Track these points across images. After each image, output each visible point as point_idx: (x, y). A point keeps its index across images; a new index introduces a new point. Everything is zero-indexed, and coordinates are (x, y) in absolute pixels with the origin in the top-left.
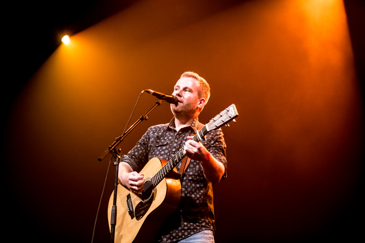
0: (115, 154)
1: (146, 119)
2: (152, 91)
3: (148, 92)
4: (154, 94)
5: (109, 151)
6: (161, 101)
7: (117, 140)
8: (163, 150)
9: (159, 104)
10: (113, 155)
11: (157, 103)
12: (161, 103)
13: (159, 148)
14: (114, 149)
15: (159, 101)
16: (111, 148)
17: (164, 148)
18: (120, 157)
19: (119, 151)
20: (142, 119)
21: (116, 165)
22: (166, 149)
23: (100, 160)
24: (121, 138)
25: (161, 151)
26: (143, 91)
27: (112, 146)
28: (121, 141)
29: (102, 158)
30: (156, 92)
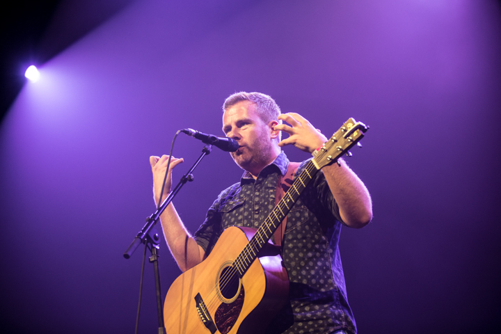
0: (149, 244)
1: (191, 180)
2: (193, 131)
3: (187, 133)
4: (197, 136)
5: (139, 240)
6: (210, 146)
7: (150, 221)
8: (241, 214)
9: (208, 152)
10: (147, 246)
11: (204, 151)
12: (211, 150)
13: (234, 212)
14: (147, 236)
15: (207, 147)
16: (141, 234)
17: (242, 209)
18: (158, 248)
19: (156, 238)
20: (185, 180)
21: (153, 262)
22: (245, 210)
23: (127, 256)
24: (155, 216)
25: (238, 216)
26: (179, 131)
27: (144, 231)
28: (156, 221)
29: (130, 253)
30: (200, 133)
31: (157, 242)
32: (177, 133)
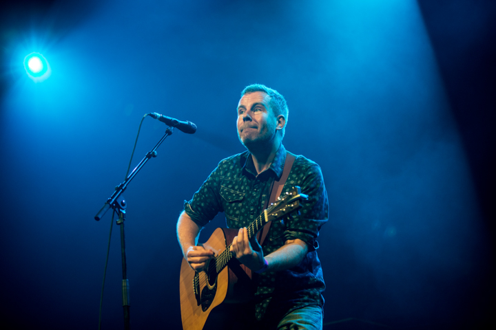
0: (117, 209)
1: (154, 156)
2: (158, 114)
3: (154, 116)
4: (162, 119)
5: (108, 205)
6: (173, 128)
7: (118, 189)
9: (169, 133)
10: (115, 210)
11: (167, 132)
12: (172, 131)
13: (233, 204)
14: (115, 201)
15: (169, 128)
16: (110, 200)
18: (124, 212)
19: (123, 204)
20: (149, 156)
21: (120, 224)
23: (97, 219)
24: (122, 185)
25: (236, 210)
26: (146, 115)
27: (113, 198)
28: (123, 190)
29: (100, 216)
30: (164, 116)
31: (123, 208)
32: (145, 116)
